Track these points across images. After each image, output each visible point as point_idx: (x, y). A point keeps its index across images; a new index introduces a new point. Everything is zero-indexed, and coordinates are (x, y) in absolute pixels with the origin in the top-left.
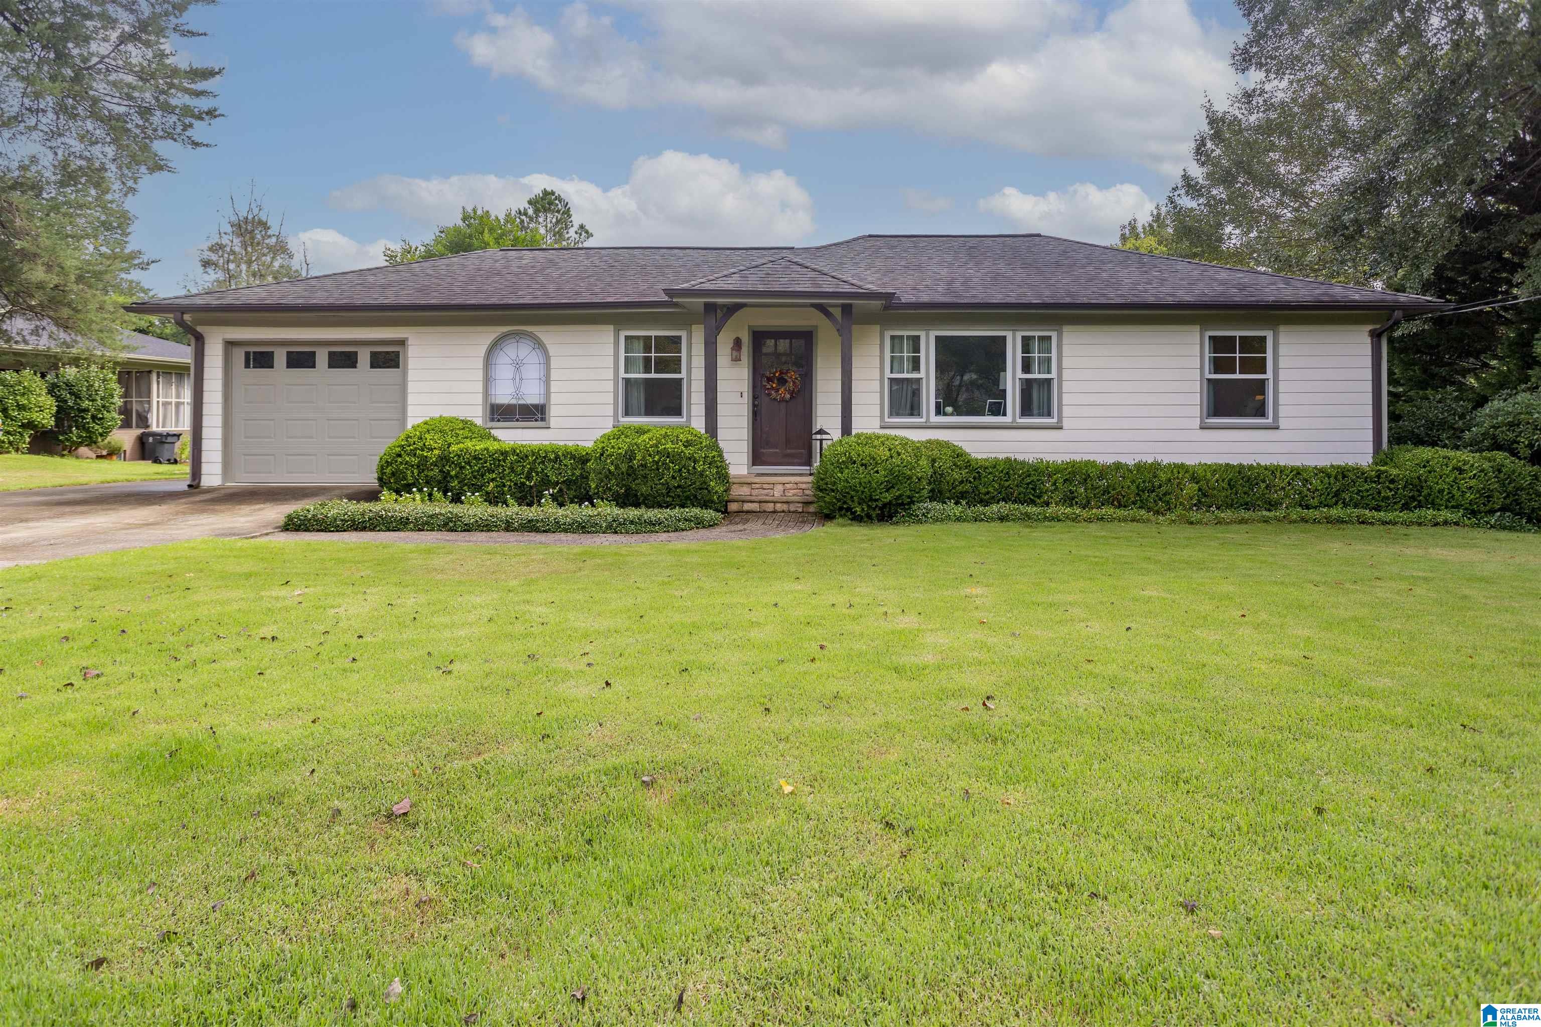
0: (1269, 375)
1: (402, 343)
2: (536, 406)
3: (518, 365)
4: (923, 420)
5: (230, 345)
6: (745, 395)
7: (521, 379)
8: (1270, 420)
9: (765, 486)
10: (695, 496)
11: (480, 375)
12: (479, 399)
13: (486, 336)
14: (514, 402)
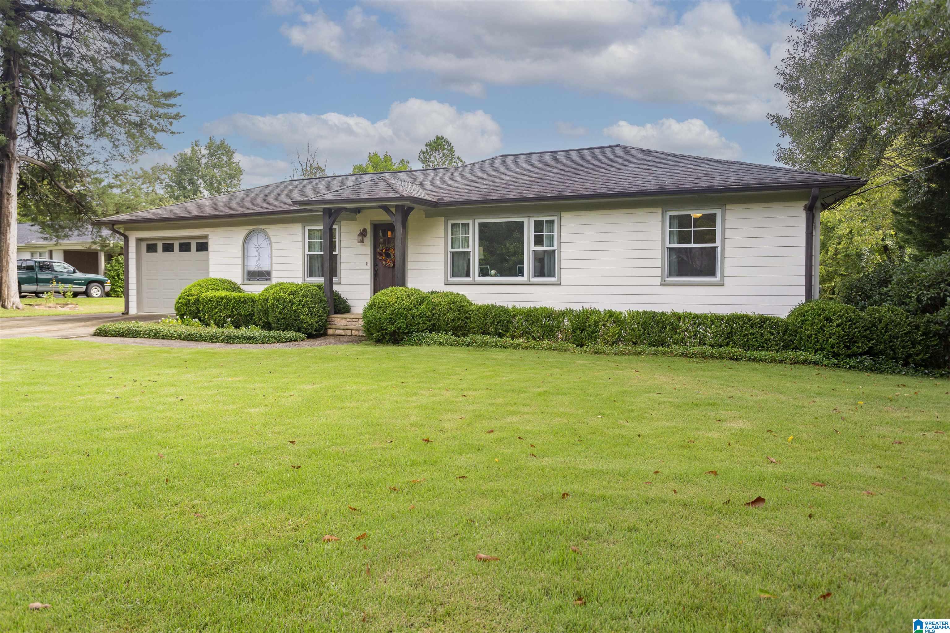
0: (718, 244)
1: (206, 237)
2: (266, 272)
3: (258, 248)
4: (471, 279)
5: (139, 240)
6: (369, 264)
7: (259, 256)
8: (718, 279)
9: (354, 320)
10: (292, 324)
11: (240, 254)
12: (240, 268)
13: (243, 231)
14: (256, 269)
